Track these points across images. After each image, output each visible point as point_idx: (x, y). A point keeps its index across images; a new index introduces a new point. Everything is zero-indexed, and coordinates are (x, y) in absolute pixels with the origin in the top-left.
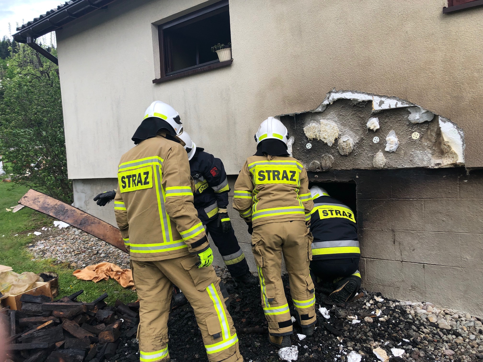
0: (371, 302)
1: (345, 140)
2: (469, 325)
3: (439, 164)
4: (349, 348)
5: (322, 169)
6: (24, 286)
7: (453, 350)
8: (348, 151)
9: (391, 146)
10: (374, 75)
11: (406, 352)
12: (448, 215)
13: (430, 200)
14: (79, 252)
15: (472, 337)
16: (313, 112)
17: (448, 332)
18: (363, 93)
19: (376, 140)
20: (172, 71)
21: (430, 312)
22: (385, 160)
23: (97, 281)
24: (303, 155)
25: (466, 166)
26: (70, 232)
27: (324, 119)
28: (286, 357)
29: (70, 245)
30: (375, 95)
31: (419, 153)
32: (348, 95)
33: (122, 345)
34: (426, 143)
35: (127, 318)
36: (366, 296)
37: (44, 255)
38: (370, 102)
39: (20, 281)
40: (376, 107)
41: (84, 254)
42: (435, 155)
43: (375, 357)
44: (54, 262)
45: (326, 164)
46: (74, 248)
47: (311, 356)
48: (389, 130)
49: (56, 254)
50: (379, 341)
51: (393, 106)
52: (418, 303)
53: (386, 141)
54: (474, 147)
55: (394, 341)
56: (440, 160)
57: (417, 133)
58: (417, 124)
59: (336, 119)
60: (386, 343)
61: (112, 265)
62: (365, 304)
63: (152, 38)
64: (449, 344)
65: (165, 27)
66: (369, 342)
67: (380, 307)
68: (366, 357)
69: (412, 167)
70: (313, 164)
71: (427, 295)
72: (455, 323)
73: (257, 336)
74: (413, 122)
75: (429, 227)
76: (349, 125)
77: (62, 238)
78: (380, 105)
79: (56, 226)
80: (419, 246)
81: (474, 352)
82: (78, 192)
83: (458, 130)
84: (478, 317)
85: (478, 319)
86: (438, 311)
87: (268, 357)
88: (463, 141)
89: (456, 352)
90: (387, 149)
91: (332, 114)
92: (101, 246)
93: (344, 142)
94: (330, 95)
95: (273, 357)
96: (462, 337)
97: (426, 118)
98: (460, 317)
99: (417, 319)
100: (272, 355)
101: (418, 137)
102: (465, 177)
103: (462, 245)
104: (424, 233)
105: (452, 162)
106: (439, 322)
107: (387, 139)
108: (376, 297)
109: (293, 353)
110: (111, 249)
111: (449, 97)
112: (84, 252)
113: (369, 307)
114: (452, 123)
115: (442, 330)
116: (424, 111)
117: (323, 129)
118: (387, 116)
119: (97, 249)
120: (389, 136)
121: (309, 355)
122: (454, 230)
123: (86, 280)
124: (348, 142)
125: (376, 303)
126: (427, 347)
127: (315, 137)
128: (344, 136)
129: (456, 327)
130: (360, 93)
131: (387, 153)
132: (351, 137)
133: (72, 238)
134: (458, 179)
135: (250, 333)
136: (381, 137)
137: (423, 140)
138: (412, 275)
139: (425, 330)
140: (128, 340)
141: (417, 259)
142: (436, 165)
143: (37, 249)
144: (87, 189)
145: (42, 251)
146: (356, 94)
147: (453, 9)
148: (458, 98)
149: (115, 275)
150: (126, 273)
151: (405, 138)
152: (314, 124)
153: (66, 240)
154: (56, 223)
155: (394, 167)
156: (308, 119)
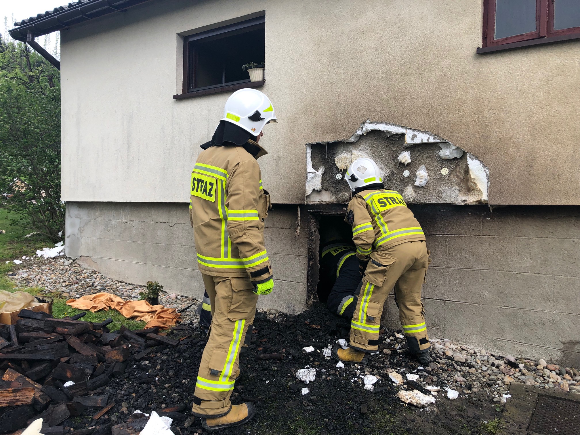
0: (391, 338)
2: (483, 359)
3: (465, 201)
4: (366, 373)
6: (20, 304)
7: (465, 378)
9: (421, 181)
10: (409, 108)
11: (420, 377)
12: (470, 252)
13: (455, 237)
14: (70, 283)
15: (485, 368)
16: (345, 142)
17: (463, 364)
18: (397, 125)
19: (406, 173)
20: (196, 88)
21: (447, 347)
22: (414, 195)
23: (96, 310)
24: (332, 186)
25: (489, 204)
26: (59, 263)
27: (356, 150)
28: (304, 377)
29: (59, 276)
30: (408, 129)
31: (448, 189)
32: (382, 127)
33: (131, 367)
34: (454, 180)
35: (134, 343)
36: (387, 333)
37: (28, 284)
38: (403, 135)
39: (15, 298)
40: (408, 140)
41: (76, 286)
42: (462, 192)
43: (391, 380)
44: (41, 291)
46: (64, 279)
47: (328, 378)
48: (420, 164)
49: (43, 283)
50: (396, 369)
51: (425, 141)
52: (437, 340)
53: (416, 176)
54: (497, 186)
55: (410, 369)
56: (467, 197)
57: (446, 169)
58: (447, 160)
59: (368, 151)
60: (402, 370)
61: (112, 296)
62: (385, 340)
63: (176, 50)
64: (462, 373)
65: (191, 39)
66: (386, 369)
67: (399, 342)
68: (381, 380)
69: (439, 202)
70: (342, 195)
71: (446, 332)
72: (469, 357)
73: (275, 361)
74: (443, 158)
75: (452, 263)
76: (381, 158)
77: (49, 268)
78: (412, 139)
79: (39, 255)
80: (442, 283)
81: (485, 380)
82: (71, 217)
83: (484, 168)
84: (492, 353)
85: (492, 355)
86: (455, 347)
87: (285, 379)
88: (488, 179)
89: (467, 380)
90: (417, 184)
91: (365, 145)
92: (96, 278)
94: (364, 126)
95: (291, 378)
96: (475, 368)
97: (455, 155)
98: (475, 353)
99: (434, 353)
100: (289, 377)
101: (447, 173)
102: (488, 215)
103: (482, 282)
104: (447, 270)
105: (477, 199)
106: (454, 356)
107: (417, 173)
108: (396, 334)
109: (311, 374)
110: (107, 282)
111: (477, 135)
112: (77, 283)
113: (389, 343)
114: (479, 160)
115: (456, 362)
116: (454, 148)
118: (418, 151)
119: (91, 282)
120: (419, 171)
121: (327, 377)
122: (475, 267)
123: (82, 310)
125: (396, 339)
126: (440, 375)
127: (346, 168)
129: (471, 360)
130: (394, 125)
131: (416, 188)
133: (61, 268)
134: (482, 217)
135: (267, 359)
136: (412, 171)
137: (452, 176)
138: (433, 312)
139: (440, 361)
140: (136, 362)
141: (439, 296)
142: (462, 202)
143: (19, 277)
144: (83, 213)
145: (26, 280)
146: (390, 126)
147: (487, 50)
148: (486, 137)
149: (117, 305)
150: (129, 304)
151: (434, 173)
152: (345, 155)
153: (53, 270)
154: (39, 253)
155: (423, 203)
156: (340, 149)
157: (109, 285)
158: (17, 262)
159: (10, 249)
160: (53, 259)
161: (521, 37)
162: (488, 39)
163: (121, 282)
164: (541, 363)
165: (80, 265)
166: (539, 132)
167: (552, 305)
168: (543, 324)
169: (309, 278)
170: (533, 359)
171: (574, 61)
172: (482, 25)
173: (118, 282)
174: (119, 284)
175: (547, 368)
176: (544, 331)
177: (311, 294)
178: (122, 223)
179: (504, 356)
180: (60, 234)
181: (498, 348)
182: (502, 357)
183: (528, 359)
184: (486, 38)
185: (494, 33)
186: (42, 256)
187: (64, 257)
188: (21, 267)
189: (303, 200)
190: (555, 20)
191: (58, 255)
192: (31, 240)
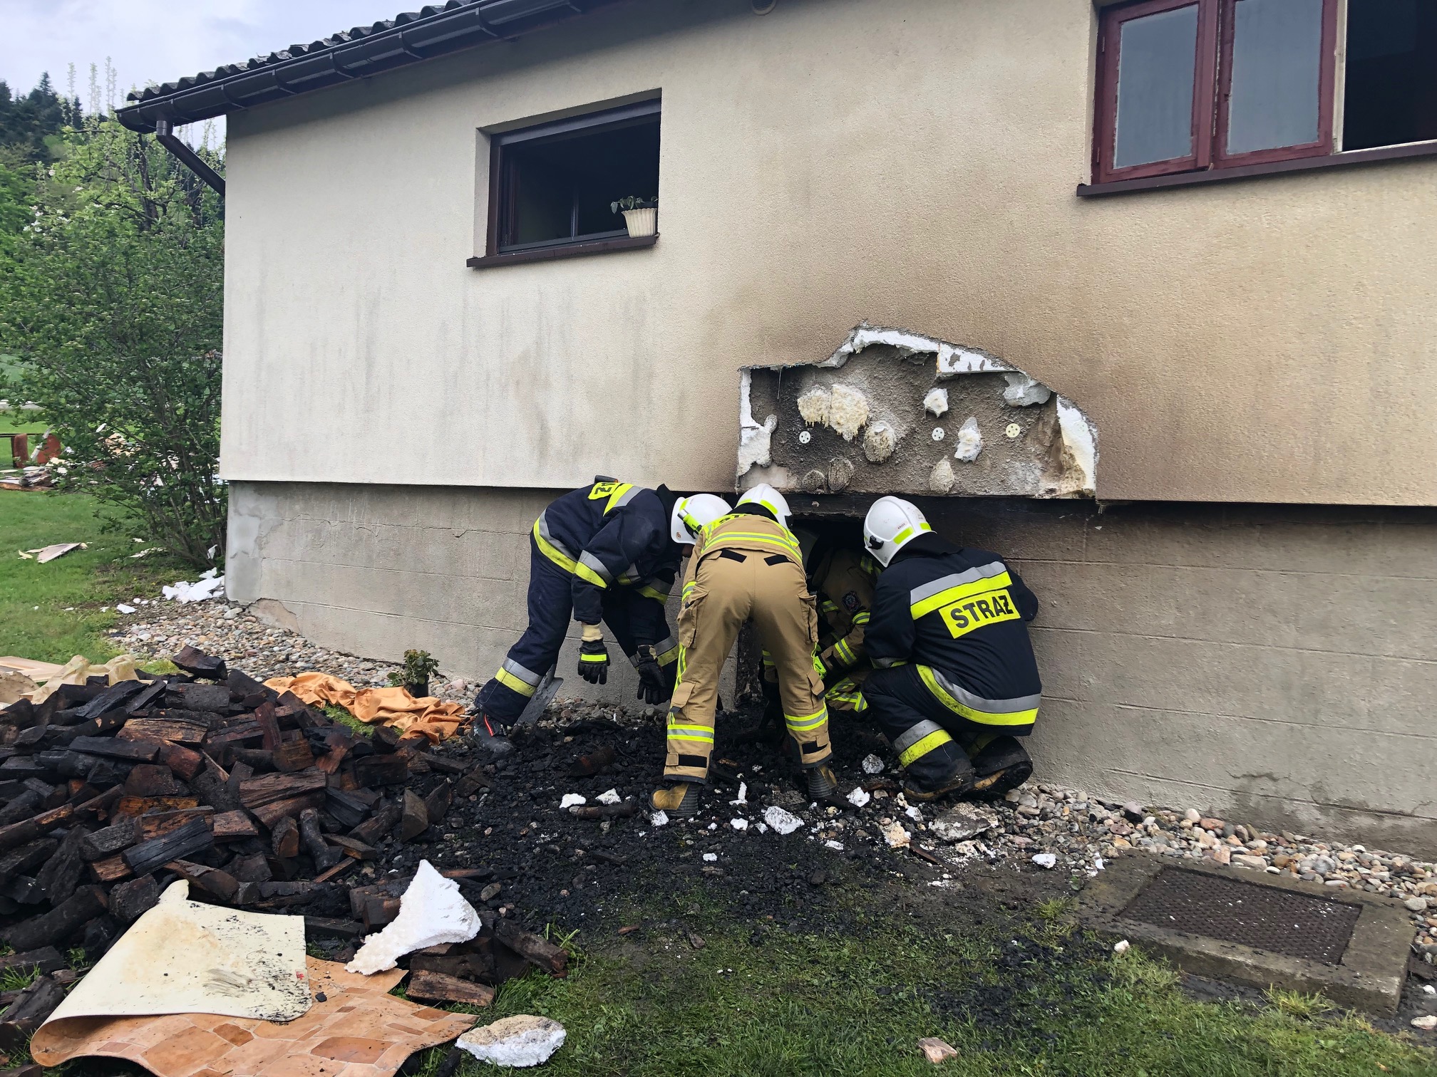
1: (878, 431)
3: (1052, 491)
5: (829, 488)
8: (883, 453)
9: (967, 448)
10: (945, 300)
12: (1062, 595)
13: (1032, 564)
14: (240, 655)
16: (820, 366)
17: (1033, 816)
18: (921, 335)
19: (938, 434)
20: (514, 243)
22: (953, 477)
24: (792, 457)
25: (1098, 498)
26: (212, 612)
27: (841, 383)
29: (216, 638)
30: (944, 342)
31: (1020, 466)
32: (892, 338)
34: (1033, 448)
37: (154, 653)
38: (934, 355)
40: (943, 367)
41: (253, 659)
42: (1047, 473)
45: (837, 479)
46: (227, 645)
48: (966, 416)
51: (976, 368)
53: (958, 438)
54: (1113, 461)
56: (1056, 483)
57: (1016, 426)
58: (1019, 408)
59: (866, 385)
61: (332, 679)
63: (474, 163)
65: (508, 140)
69: (1003, 493)
70: (811, 476)
72: (1052, 804)
74: (1012, 403)
76: (890, 400)
78: (951, 364)
82: (241, 515)
83: (1089, 426)
84: (1100, 799)
85: (1100, 803)
88: (1095, 448)
90: (958, 455)
91: (858, 374)
93: (876, 434)
94: (856, 335)
97: (1037, 397)
98: (1066, 797)
101: (1017, 433)
102: (1098, 520)
103: (1083, 655)
105: (1076, 489)
107: (961, 433)
110: (318, 655)
111: (1077, 359)
112: (254, 655)
114: (1080, 410)
116: (1032, 383)
117: (837, 405)
118: (964, 388)
119: (284, 652)
120: (964, 429)
122: (1070, 624)
124: (885, 435)
127: (819, 419)
128: (878, 423)
129: (1053, 810)
130: (915, 335)
131: (958, 464)
132: (892, 425)
133: (218, 624)
134: (1085, 524)
136: (950, 430)
137: (1028, 441)
142: (1047, 492)
143: (133, 639)
144: (267, 507)
145: (147, 645)
146: (908, 336)
147: (1100, 189)
148: (1093, 363)
149: (342, 697)
150: (369, 694)
151: (994, 434)
152: (819, 393)
153: (202, 627)
154: (168, 591)
155: (970, 494)
156: (809, 381)
157: (321, 659)
158: (125, 608)
159: (105, 582)
160: (200, 603)
161: (1163, 167)
162: (1102, 166)
163: (347, 655)
164: (1189, 816)
165: (257, 618)
166: (1193, 356)
167: (1214, 701)
168: (1198, 738)
169: (742, 647)
170: (1177, 808)
171: (1260, 219)
172: (1091, 138)
173: (341, 654)
174: (342, 659)
175: (1200, 826)
176: (1200, 754)
177: (746, 680)
178: (351, 528)
179: (1121, 804)
180: (211, 551)
181: (1112, 789)
182: (1119, 807)
183: (1167, 809)
184: (1099, 164)
185: (1113, 154)
186: (174, 599)
187: (223, 600)
188: (134, 619)
189: (732, 484)
190: (1229, 133)
191: (211, 596)
192: (145, 566)
